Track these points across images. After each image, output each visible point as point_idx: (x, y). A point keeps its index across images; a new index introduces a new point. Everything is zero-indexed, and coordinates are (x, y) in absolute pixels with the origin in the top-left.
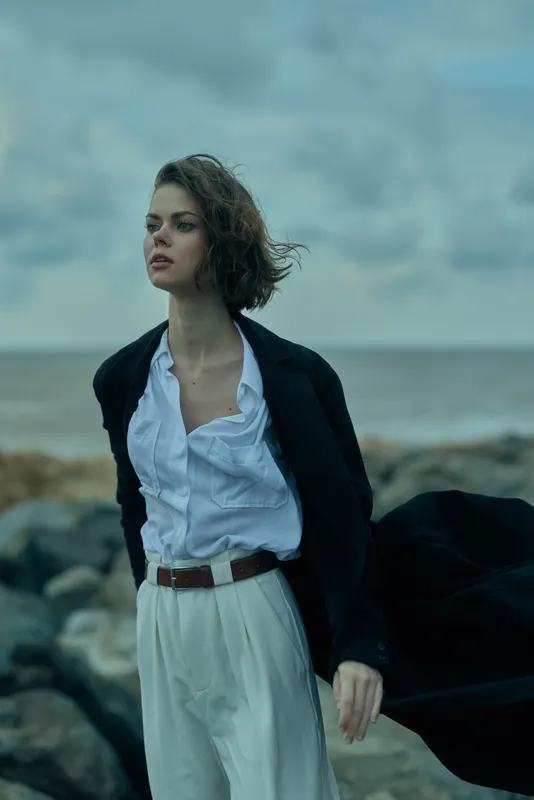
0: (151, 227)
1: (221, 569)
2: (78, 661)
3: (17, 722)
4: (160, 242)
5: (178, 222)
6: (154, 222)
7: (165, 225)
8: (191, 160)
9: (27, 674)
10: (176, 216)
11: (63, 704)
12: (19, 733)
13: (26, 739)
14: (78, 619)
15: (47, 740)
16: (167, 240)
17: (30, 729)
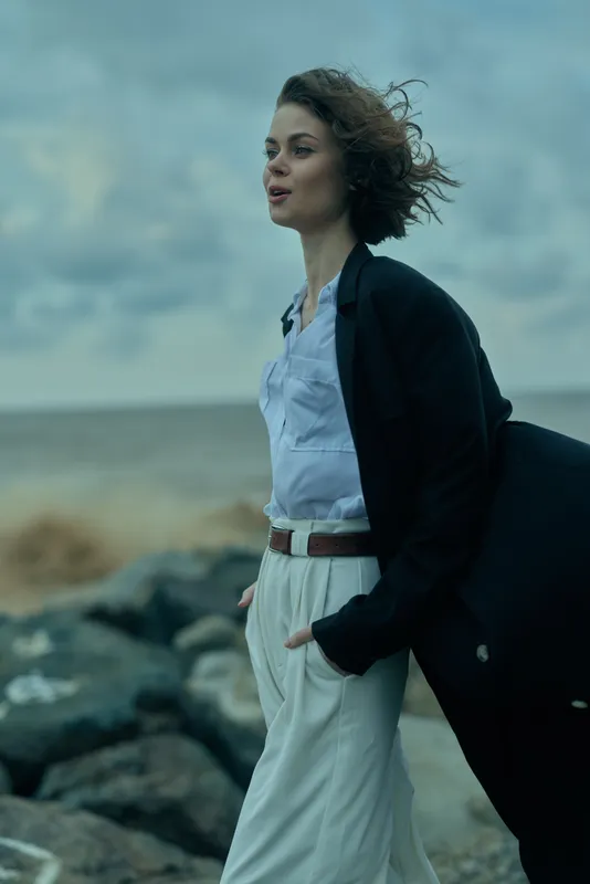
0: (271, 154)
1: (300, 542)
2: (208, 706)
3: (141, 769)
4: (278, 172)
5: (298, 147)
6: (272, 147)
7: (282, 153)
8: (317, 73)
9: (152, 721)
10: (294, 138)
11: (191, 750)
12: (143, 781)
13: (151, 787)
14: (208, 662)
15: (175, 787)
16: (283, 169)
17: (156, 776)
